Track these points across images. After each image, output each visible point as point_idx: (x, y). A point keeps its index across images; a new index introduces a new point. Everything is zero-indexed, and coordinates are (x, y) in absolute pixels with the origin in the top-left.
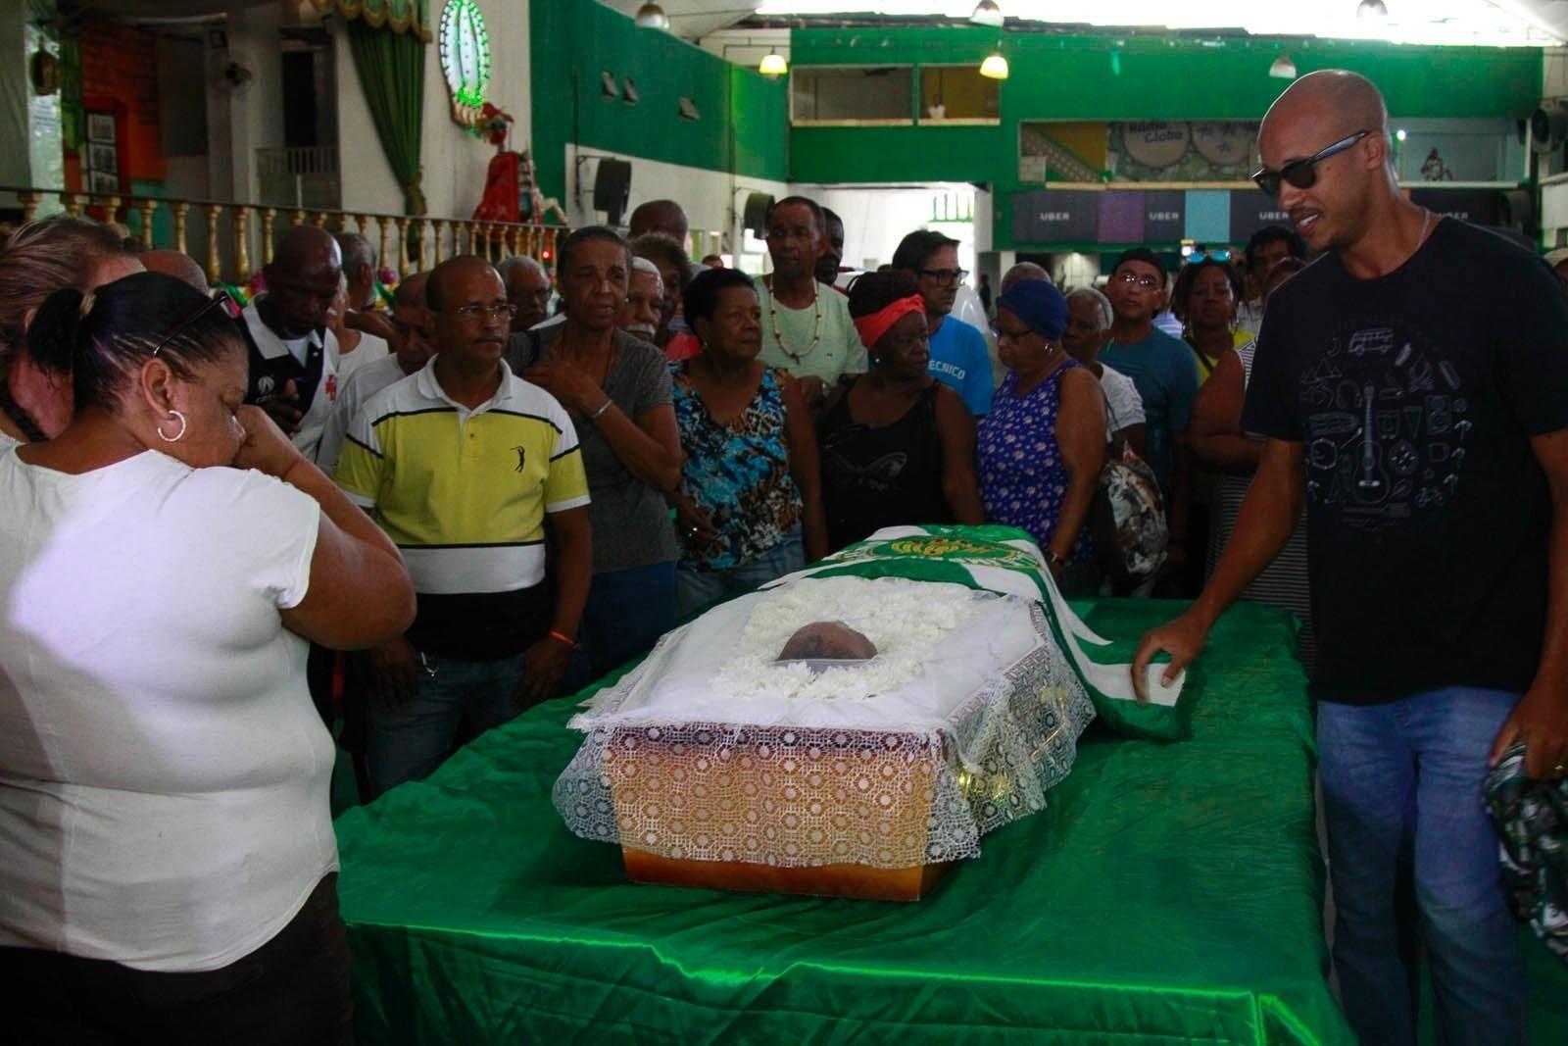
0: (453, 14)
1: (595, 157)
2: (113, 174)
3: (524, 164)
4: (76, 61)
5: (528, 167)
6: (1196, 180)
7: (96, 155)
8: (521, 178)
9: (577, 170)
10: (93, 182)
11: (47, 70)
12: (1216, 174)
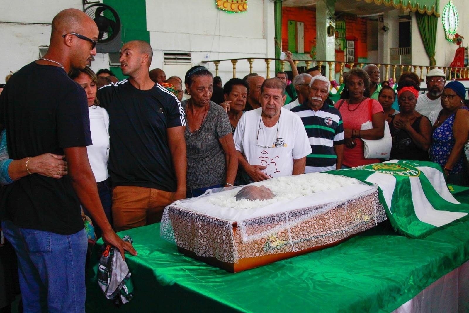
0: (447, 9)
2: (353, 56)
3: (466, 50)
4: (345, 28)
5: (468, 51)
7: (349, 51)
8: (465, 55)
10: (348, 58)
11: (331, 30)
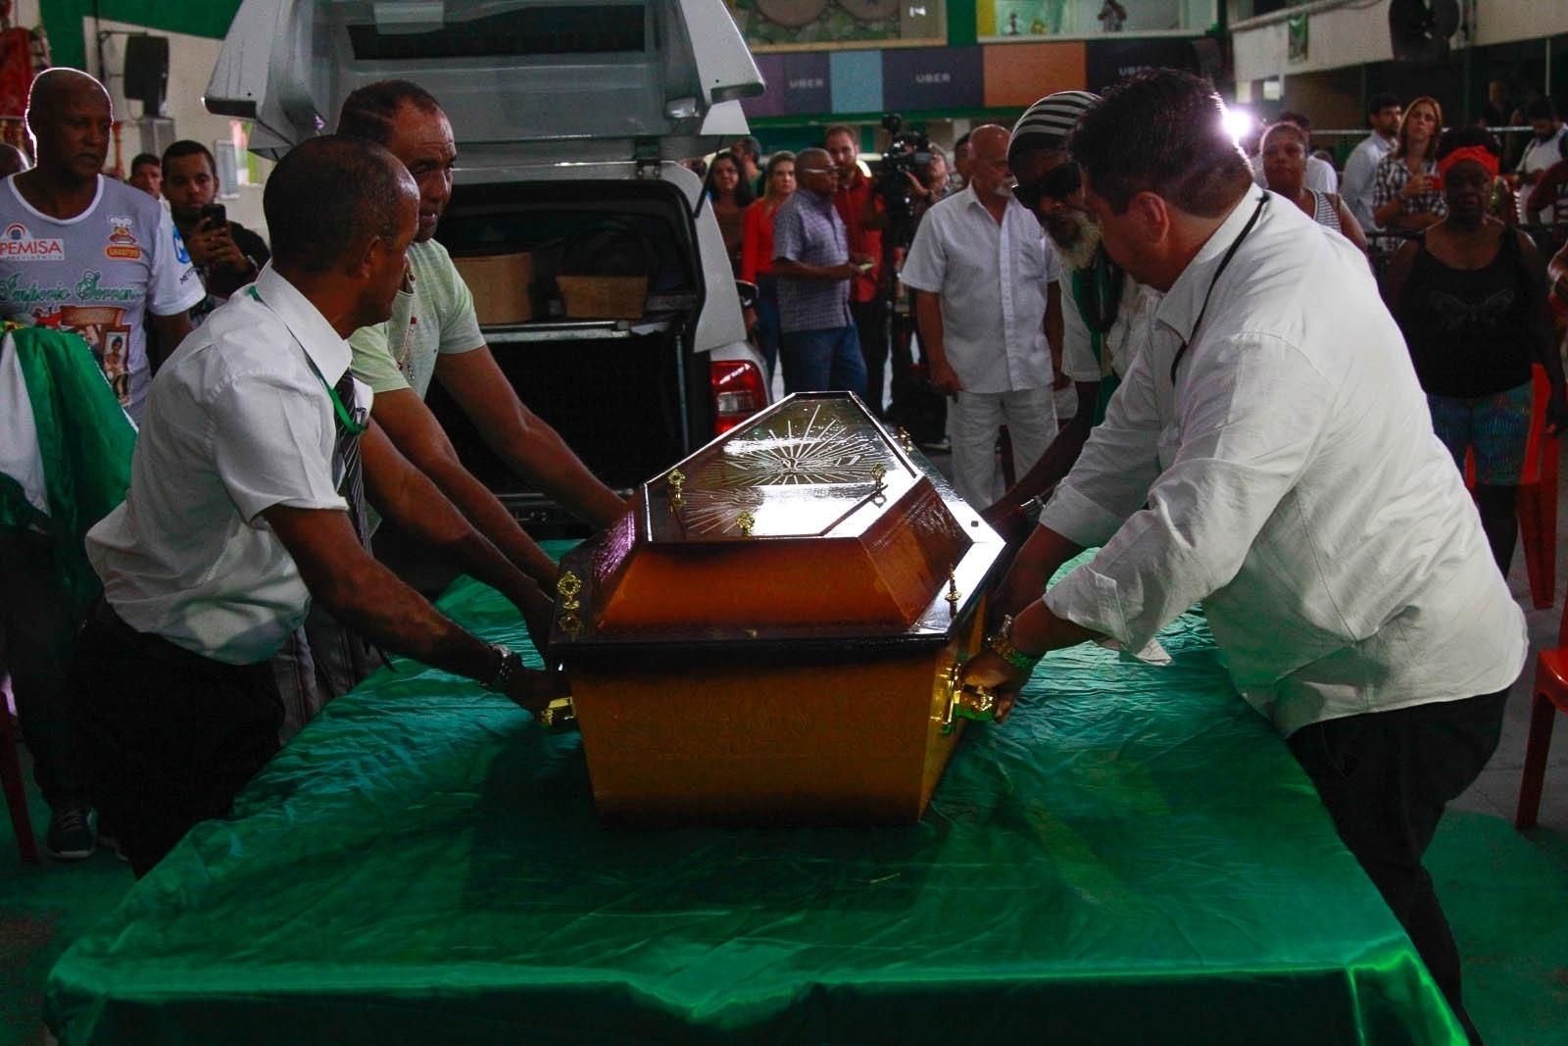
1: (121, 34)
3: (36, 43)
5: (42, 45)
6: (840, 40)
8: (34, 61)
9: (100, 51)
12: (862, 31)
